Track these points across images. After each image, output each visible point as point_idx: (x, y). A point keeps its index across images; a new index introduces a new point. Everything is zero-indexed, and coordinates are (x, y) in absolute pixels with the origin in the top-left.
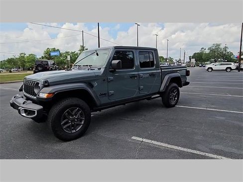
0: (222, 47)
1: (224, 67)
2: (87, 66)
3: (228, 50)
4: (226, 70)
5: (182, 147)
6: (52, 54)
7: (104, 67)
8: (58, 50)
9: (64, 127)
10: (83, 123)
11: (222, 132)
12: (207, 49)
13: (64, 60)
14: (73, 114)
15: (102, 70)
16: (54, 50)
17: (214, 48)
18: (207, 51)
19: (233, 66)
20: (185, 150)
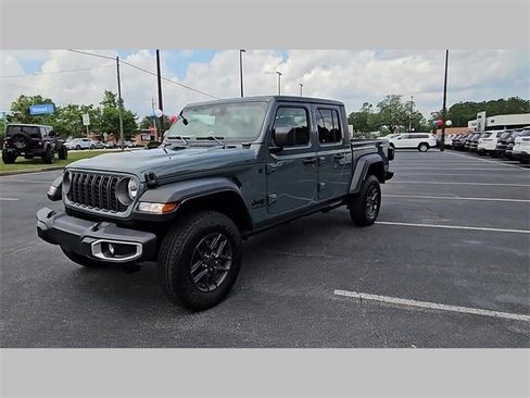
0: (403, 101)
1: (415, 142)
2: (179, 138)
3: (415, 109)
4: (419, 148)
5: (445, 303)
6: (35, 110)
7: (260, 140)
8: (49, 102)
9: (196, 279)
10: (228, 268)
11: (493, 269)
12: (374, 106)
13: (64, 124)
14: (212, 247)
15: (255, 148)
16: (39, 101)
17: (388, 104)
18: (376, 110)
19: (431, 140)
20: (454, 308)
